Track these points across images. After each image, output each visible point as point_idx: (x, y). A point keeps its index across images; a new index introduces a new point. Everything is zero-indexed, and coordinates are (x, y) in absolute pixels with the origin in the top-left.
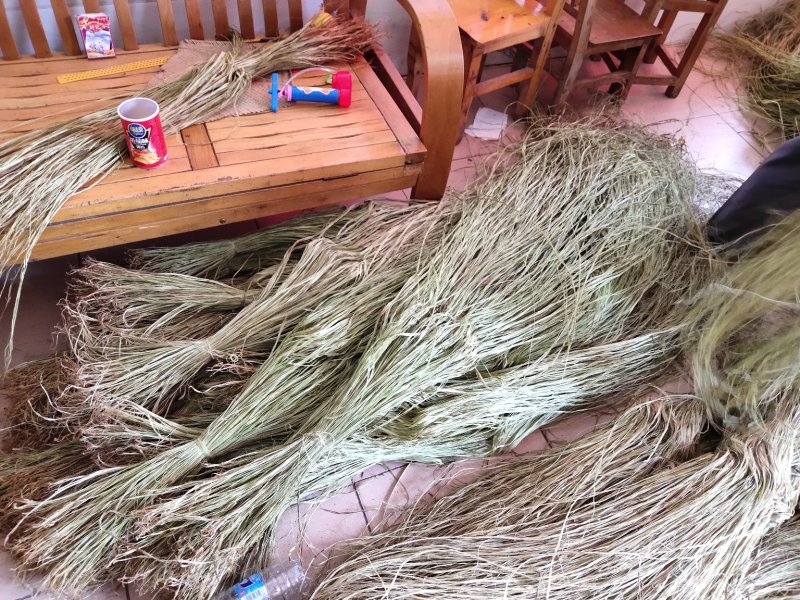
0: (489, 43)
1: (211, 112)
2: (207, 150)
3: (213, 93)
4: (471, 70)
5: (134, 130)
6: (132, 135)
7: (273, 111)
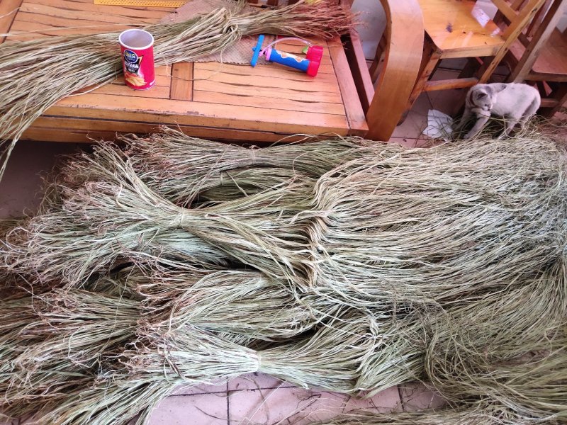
0: (447, 51)
1: (201, 55)
2: (188, 86)
3: (207, 40)
4: (426, 69)
5: (129, 56)
6: (126, 59)
7: (252, 65)
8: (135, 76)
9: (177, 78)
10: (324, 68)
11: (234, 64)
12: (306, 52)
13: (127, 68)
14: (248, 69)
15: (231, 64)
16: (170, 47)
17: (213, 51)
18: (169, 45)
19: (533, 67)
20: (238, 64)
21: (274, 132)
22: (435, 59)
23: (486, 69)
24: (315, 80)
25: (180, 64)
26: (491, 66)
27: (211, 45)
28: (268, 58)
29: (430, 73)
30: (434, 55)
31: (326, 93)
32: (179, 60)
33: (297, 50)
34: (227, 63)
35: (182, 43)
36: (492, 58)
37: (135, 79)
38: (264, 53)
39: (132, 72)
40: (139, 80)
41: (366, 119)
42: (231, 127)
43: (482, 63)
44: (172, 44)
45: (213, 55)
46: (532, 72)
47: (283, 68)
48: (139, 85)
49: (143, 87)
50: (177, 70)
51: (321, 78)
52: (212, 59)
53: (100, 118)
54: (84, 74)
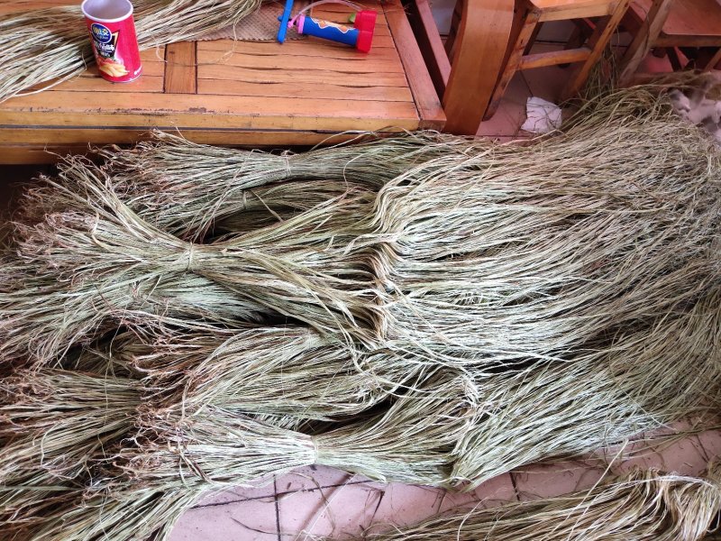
0: (547, 10)
1: (207, 30)
2: (190, 72)
3: (212, 9)
4: (521, 37)
5: (99, 32)
6: (95, 37)
7: (280, 43)
8: (110, 62)
9: (174, 64)
10: (380, 40)
11: (253, 41)
12: (353, 20)
13: (99, 51)
14: (274, 46)
15: (249, 41)
16: (160, 21)
17: (223, 24)
18: (159, 18)
19: (664, 28)
20: (260, 41)
21: (315, 131)
22: (531, 23)
23: (600, 34)
24: (368, 57)
25: (178, 45)
26: (608, 30)
27: (219, 15)
28: (301, 29)
29: (525, 43)
30: (531, 17)
31: (386, 74)
32: (174, 39)
33: (343, 18)
34: (244, 40)
35: (177, 15)
36: (608, 18)
37: (112, 67)
38: (295, 23)
39: (106, 57)
40: (117, 68)
41: (443, 106)
42: (254, 126)
43: (594, 27)
44: (163, 16)
45: (223, 30)
46: (662, 35)
47: (324, 43)
48: (118, 74)
49: (123, 78)
50: (172, 53)
51: (376, 54)
52: (223, 35)
53: (65, 124)
54: (37, 62)
